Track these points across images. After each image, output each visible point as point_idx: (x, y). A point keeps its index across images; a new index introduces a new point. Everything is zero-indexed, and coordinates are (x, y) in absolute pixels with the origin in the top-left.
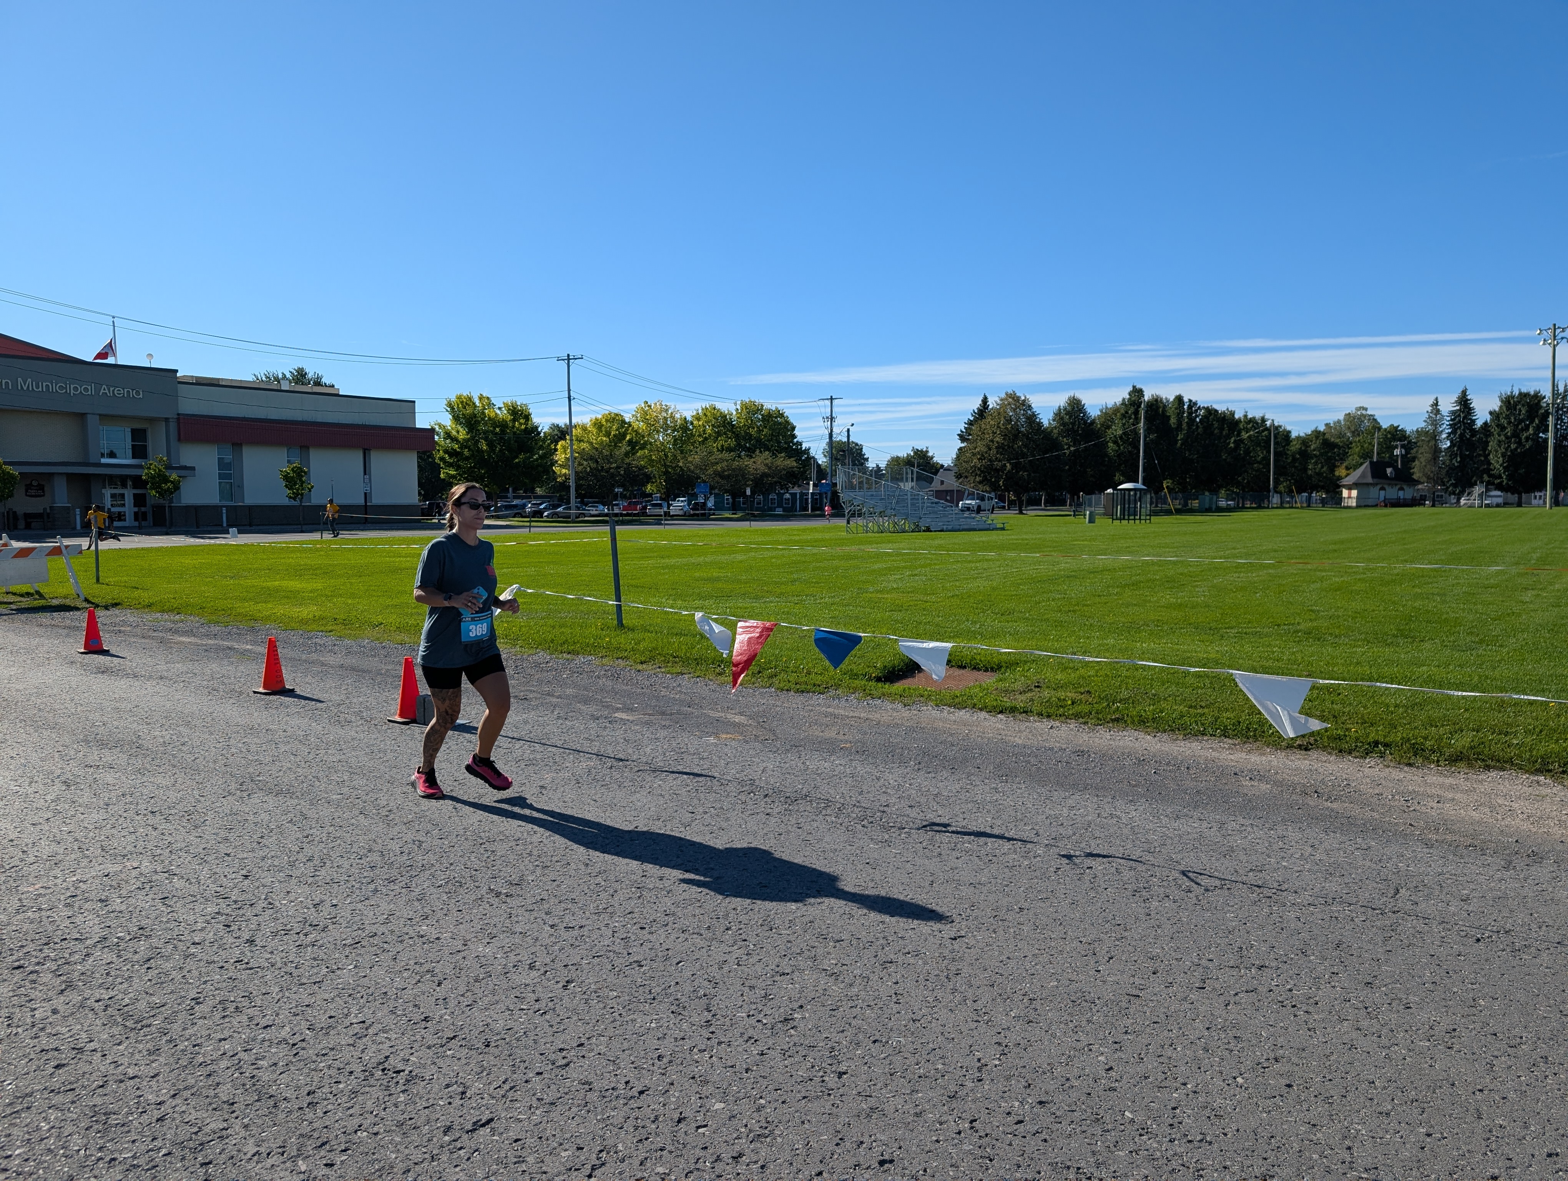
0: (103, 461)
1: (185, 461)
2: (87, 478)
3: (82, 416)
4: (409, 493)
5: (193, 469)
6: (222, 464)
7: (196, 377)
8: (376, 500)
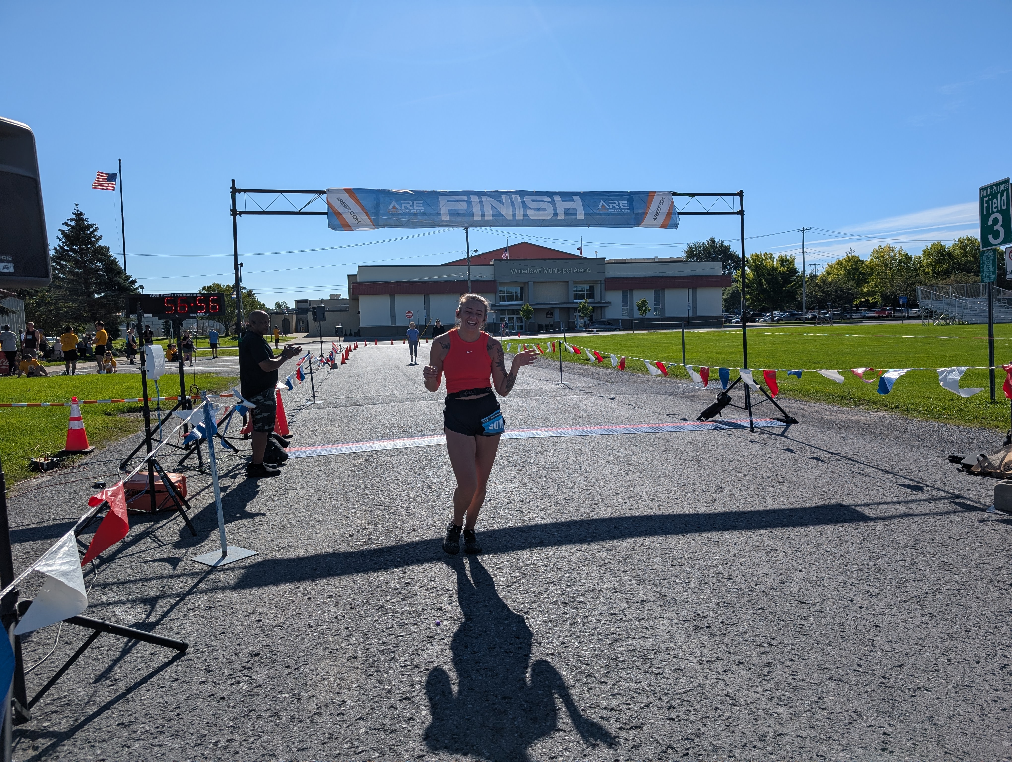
0: (575, 301)
1: (608, 299)
2: (569, 308)
3: (568, 282)
4: (718, 309)
5: (610, 303)
6: (625, 300)
7: (617, 260)
8: (699, 314)
